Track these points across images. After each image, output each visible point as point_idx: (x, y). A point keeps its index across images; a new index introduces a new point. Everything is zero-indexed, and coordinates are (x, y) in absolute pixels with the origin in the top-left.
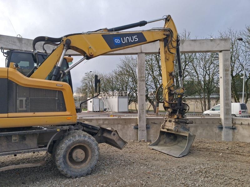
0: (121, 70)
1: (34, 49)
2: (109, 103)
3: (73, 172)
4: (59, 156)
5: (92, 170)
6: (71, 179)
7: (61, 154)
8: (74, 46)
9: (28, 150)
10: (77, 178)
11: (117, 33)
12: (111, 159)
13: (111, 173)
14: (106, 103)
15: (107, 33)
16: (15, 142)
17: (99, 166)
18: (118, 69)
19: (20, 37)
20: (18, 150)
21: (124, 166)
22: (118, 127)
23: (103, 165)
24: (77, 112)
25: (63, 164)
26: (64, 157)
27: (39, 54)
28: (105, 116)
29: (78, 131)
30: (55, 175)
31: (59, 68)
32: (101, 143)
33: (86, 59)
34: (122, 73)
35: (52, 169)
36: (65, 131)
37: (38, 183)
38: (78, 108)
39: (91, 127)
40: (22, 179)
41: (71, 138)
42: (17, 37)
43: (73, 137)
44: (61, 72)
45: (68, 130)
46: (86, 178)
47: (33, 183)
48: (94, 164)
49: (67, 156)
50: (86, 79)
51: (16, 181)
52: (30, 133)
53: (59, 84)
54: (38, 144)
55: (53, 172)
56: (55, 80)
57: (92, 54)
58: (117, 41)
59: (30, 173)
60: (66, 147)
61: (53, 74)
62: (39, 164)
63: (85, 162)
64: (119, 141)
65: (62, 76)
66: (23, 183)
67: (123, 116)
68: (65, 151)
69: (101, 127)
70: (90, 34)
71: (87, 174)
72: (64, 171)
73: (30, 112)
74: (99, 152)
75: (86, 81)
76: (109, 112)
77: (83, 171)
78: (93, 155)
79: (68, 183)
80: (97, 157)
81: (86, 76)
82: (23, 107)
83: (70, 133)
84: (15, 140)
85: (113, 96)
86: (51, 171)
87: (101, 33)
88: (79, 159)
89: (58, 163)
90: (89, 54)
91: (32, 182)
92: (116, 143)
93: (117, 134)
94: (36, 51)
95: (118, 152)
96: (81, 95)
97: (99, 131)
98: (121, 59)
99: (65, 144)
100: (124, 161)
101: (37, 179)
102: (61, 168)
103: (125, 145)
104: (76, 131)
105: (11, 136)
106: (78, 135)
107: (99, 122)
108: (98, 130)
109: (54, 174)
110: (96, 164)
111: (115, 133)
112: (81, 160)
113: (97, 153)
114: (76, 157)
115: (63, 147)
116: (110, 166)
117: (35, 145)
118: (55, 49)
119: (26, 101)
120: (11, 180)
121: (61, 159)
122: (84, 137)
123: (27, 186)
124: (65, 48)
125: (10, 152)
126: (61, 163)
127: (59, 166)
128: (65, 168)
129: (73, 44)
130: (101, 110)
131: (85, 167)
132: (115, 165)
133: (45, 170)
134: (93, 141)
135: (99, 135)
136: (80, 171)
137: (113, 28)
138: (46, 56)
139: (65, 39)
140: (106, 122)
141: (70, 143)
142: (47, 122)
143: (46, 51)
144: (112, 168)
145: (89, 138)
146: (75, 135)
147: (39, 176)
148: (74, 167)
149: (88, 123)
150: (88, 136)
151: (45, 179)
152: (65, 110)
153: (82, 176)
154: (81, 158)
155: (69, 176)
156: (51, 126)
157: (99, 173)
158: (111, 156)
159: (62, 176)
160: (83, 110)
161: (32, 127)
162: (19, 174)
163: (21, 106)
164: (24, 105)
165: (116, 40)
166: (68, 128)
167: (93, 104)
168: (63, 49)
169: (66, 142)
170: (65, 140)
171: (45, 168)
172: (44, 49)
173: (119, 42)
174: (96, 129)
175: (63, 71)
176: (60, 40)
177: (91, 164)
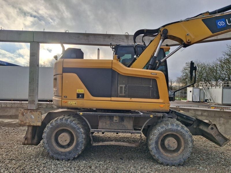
0: (228, 58)
1: (135, 42)
2: (211, 94)
3: (164, 159)
4: (152, 141)
5: (185, 162)
6: (163, 166)
7: (153, 139)
8: (171, 35)
9: (125, 131)
10: (168, 166)
11: (221, 15)
12: (208, 154)
13: (206, 170)
14: (207, 93)
15: (209, 16)
16: (116, 122)
17: (193, 158)
18: (224, 57)
19: (128, 34)
20: (117, 129)
21: (224, 166)
22: (220, 120)
23: (198, 159)
24: (170, 100)
25: (155, 149)
26: (157, 143)
27: (138, 47)
28: (205, 107)
29: (172, 120)
30: (149, 158)
31: (156, 57)
32: (196, 135)
33: (183, 47)
34: (229, 61)
35: (146, 152)
36: (159, 118)
37: (133, 161)
38: (171, 96)
39: (185, 117)
40: (121, 155)
41: (164, 125)
42: (125, 35)
43: (165, 124)
44: (157, 61)
45: (162, 117)
46: (178, 168)
47: (129, 161)
48: (187, 156)
49: (159, 143)
50: (187, 69)
51: (116, 155)
52: (127, 116)
53: (154, 73)
54: (134, 126)
55: (146, 154)
56: (151, 69)
57: (190, 41)
58: (221, 24)
59: (128, 151)
60: (158, 134)
61: (150, 64)
62: (134, 145)
63: (177, 152)
64: (218, 136)
65: (157, 65)
66: (121, 159)
67: (228, 109)
68: (157, 137)
69: (197, 119)
70: (189, 20)
71: (179, 165)
72: (156, 156)
73: (128, 97)
74: (193, 144)
75: (186, 70)
76: (211, 103)
77: (175, 160)
78: (186, 146)
79: (159, 169)
80: (190, 150)
81: (186, 66)
82: (123, 93)
83: (163, 120)
84: (116, 120)
85: (217, 86)
86: (145, 153)
87: (201, 18)
88: (171, 147)
89: (150, 148)
90: (187, 41)
91: (128, 159)
92: (215, 139)
93: (215, 128)
94: (136, 44)
95: (217, 149)
96: (181, 85)
97: (195, 123)
98: (229, 45)
99: (157, 130)
100: (225, 160)
101: (132, 158)
102: (153, 153)
103: (226, 142)
104: (169, 119)
105: (113, 117)
106: (171, 123)
107: (197, 113)
108: (193, 121)
109: (147, 156)
110: (189, 157)
111: (214, 127)
112: (173, 149)
113: (191, 145)
114: (169, 145)
115: (155, 133)
116: (206, 162)
117: (132, 128)
118: (153, 40)
119: (125, 87)
120: (112, 154)
121: (153, 144)
122: (176, 127)
123: (124, 162)
124: (162, 37)
125: (111, 130)
126: (153, 148)
127: (151, 151)
128: (156, 153)
129: (170, 33)
130: (201, 101)
131: (177, 157)
132: (212, 162)
133: (140, 151)
134: (187, 132)
135: (195, 126)
136: (172, 159)
137: (216, 10)
138: (145, 47)
139: (162, 30)
140: (205, 114)
141: (162, 130)
142: (141, 107)
143: (144, 42)
144: (209, 164)
145: (182, 128)
146: (168, 123)
147: (134, 156)
148: (166, 154)
149: (183, 113)
150: (181, 126)
151: (139, 159)
152: (158, 98)
153: (173, 165)
154: (172, 147)
155: (161, 163)
156: (148, 111)
157: (192, 167)
158: (209, 151)
159: (154, 160)
160: (182, 100)
161: (130, 111)
162: (119, 150)
163: (121, 92)
164: (123, 91)
165: (219, 23)
166: (162, 115)
167: (193, 94)
168: (160, 39)
169: (159, 129)
170: (158, 127)
171: (141, 149)
172: (143, 41)
173: (223, 24)
174: (191, 119)
175: (159, 61)
176: (157, 31)
177: (183, 155)
